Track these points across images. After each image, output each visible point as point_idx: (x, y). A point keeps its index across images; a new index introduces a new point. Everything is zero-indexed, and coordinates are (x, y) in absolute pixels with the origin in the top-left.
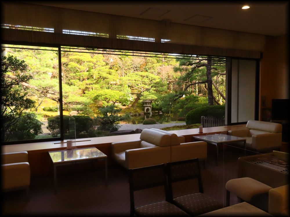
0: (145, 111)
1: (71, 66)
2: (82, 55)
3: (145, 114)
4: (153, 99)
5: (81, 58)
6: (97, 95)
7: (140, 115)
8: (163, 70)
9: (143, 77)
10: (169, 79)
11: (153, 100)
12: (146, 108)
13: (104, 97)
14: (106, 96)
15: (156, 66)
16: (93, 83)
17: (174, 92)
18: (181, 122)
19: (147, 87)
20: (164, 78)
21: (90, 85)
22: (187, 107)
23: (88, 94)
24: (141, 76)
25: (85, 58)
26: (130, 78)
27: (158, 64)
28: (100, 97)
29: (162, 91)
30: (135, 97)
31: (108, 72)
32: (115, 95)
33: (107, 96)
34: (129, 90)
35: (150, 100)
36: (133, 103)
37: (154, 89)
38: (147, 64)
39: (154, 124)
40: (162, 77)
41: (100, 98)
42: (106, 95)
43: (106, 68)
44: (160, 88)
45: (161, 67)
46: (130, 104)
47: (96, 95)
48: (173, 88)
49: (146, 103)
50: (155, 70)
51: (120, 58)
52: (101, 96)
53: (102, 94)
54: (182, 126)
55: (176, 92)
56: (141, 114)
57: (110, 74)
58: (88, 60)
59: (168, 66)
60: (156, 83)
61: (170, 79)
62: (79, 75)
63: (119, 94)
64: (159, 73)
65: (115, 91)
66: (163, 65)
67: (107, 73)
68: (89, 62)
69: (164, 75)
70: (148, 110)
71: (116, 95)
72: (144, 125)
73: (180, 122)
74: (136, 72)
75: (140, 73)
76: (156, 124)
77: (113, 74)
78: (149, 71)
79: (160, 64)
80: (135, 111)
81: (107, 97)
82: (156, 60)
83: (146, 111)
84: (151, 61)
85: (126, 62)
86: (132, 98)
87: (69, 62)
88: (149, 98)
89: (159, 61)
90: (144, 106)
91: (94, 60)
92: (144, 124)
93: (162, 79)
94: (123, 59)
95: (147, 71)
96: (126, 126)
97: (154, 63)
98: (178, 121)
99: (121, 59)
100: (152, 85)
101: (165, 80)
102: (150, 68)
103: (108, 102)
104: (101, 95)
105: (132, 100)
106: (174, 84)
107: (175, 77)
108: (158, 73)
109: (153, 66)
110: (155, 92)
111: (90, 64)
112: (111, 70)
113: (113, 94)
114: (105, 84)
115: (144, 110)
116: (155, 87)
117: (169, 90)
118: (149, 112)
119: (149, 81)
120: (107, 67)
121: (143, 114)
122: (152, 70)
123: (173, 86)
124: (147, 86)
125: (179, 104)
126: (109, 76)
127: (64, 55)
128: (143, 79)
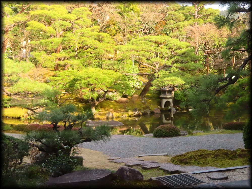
0: (163, 107)
1: (32, 27)
2: (52, 9)
3: (162, 111)
4: (176, 84)
5: (49, 14)
6: (74, 79)
7: (152, 113)
8: (195, 32)
9: (158, 44)
10: (207, 48)
11: (177, 86)
12: (164, 101)
13: (85, 81)
14: (89, 80)
15: (184, 25)
16: (71, 57)
17: (216, 71)
18: (230, 131)
19: (164, 62)
20: (197, 46)
21: (64, 60)
22: (242, 101)
23: (60, 77)
24: (156, 43)
25: (56, 13)
26: (134, 47)
27: (186, 22)
28: (79, 82)
29: (193, 70)
30: (145, 80)
31: (96, 37)
32: (104, 79)
33: (91, 81)
34: (136, 68)
35: (170, 87)
36: (140, 92)
37: (179, 65)
38: (168, 22)
39: (177, 136)
40: (194, 45)
41: (77, 84)
42: (89, 78)
43: (92, 31)
44: (191, 65)
45: (191, 27)
46: (135, 94)
47: (72, 78)
48: (214, 63)
49: (164, 92)
50: (181, 33)
51: (120, 13)
52: (80, 80)
53: (81, 77)
54: (235, 152)
55: (220, 71)
56: (156, 112)
57: (100, 41)
58: (62, 17)
59: (204, 25)
60: (182, 56)
61: (209, 48)
62: (46, 43)
63: (114, 76)
64: (188, 38)
65: (105, 71)
66: (196, 24)
67: (95, 39)
68: (64, 20)
69: (198, 41)
70: (167, 104)
71: (107, 77)
72: (156, 139)
73: (227, 131)
74: (148, 36)
75: (154, 38)
76: (180, 137)
77: (106, 40)
78: (171, 34)
79: (191, 22)
80: (145, 106)
81: (91, 83)
82: (182, 15)
83: (165, 106)
84: (174, 17)
85: (131, 20)
86: (138, 84)
87: (28, 21)
88: (168, 82)
89: (189, 18)
90: (160, 96)
91: (72, 17)
92: (155, 136)
93: (195, 49)
94: (125, 14)
95: (167, 34)
96: (120, 140)
97: (179, 21)
98: (225, 131)
99: (123, 15)
100: (175, 58)
101: (200, 49)
102: (172, 30)
103: (93, 91)
104: (79, 78)
105: (139, 87)
106: (216, 56)
107: (217, 44)
108: (186, 37)
109: (179, 25)
110: (181, 71)
111: (64, 23)
112: (102, 34)
113: (101, 77)
114: (93, 58)
115: (160, 104)
116: (182, 62)
117: (206, 67)
118: (169, 108)
119: (168, 51)
120: (94, 29)
121: (158, 111)
122: (176, 33)
123: (214, 61)
124: (166, 60)
125: (226, 95)
126: (97, 44)
127: (23, 10)
128: (158, 48)
